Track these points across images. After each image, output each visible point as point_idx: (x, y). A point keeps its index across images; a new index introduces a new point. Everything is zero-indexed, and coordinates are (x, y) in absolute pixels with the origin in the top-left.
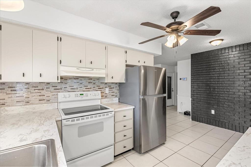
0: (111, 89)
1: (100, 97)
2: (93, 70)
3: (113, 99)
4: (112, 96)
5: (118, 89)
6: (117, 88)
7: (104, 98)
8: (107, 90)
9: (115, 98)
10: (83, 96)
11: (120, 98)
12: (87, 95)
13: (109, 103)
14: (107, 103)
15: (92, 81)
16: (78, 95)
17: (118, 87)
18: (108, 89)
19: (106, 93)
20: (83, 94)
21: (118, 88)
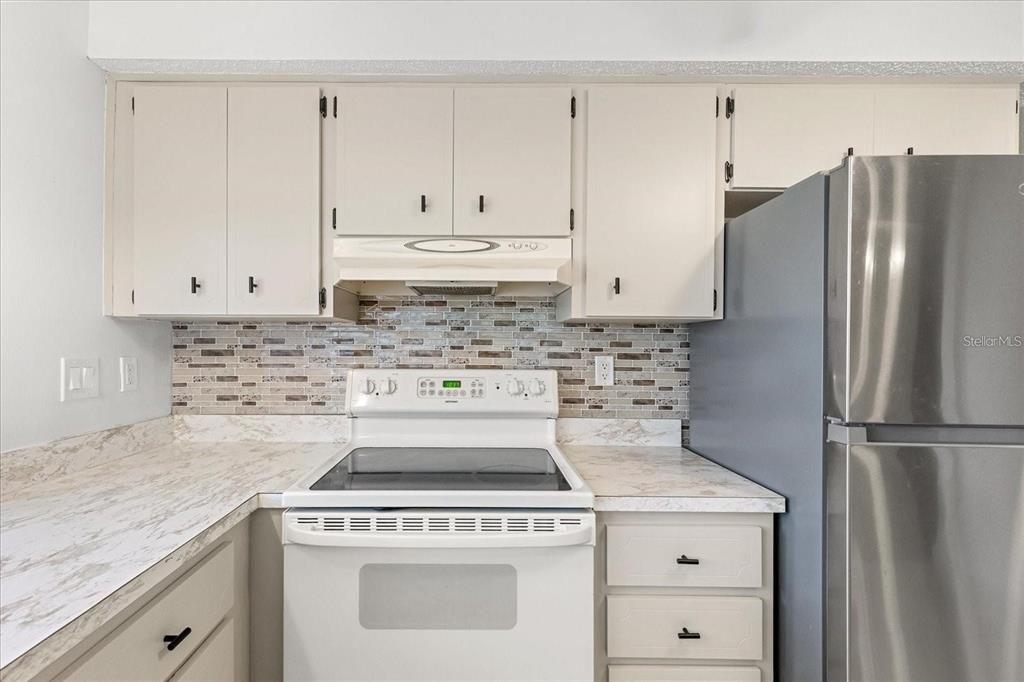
0: (632, 363)
1: (554, 407)
2: (492, 246)
3: (643, 422)
4: (636, 402)
5: (683, 363)
6: (668, 357)
7: (585, 415)
8: (604, 371)
9: (655, 416)
10: (455, 394)
11: (693, 425)
12: (477, 388)
13: (613, 443)
14: (601, 442)
15: (513, 314)
16: (432, 384)
17: (677, 350)
18: (610, 359)
19: (597, 384)
20: (458, 384)
21: (678, 356)
